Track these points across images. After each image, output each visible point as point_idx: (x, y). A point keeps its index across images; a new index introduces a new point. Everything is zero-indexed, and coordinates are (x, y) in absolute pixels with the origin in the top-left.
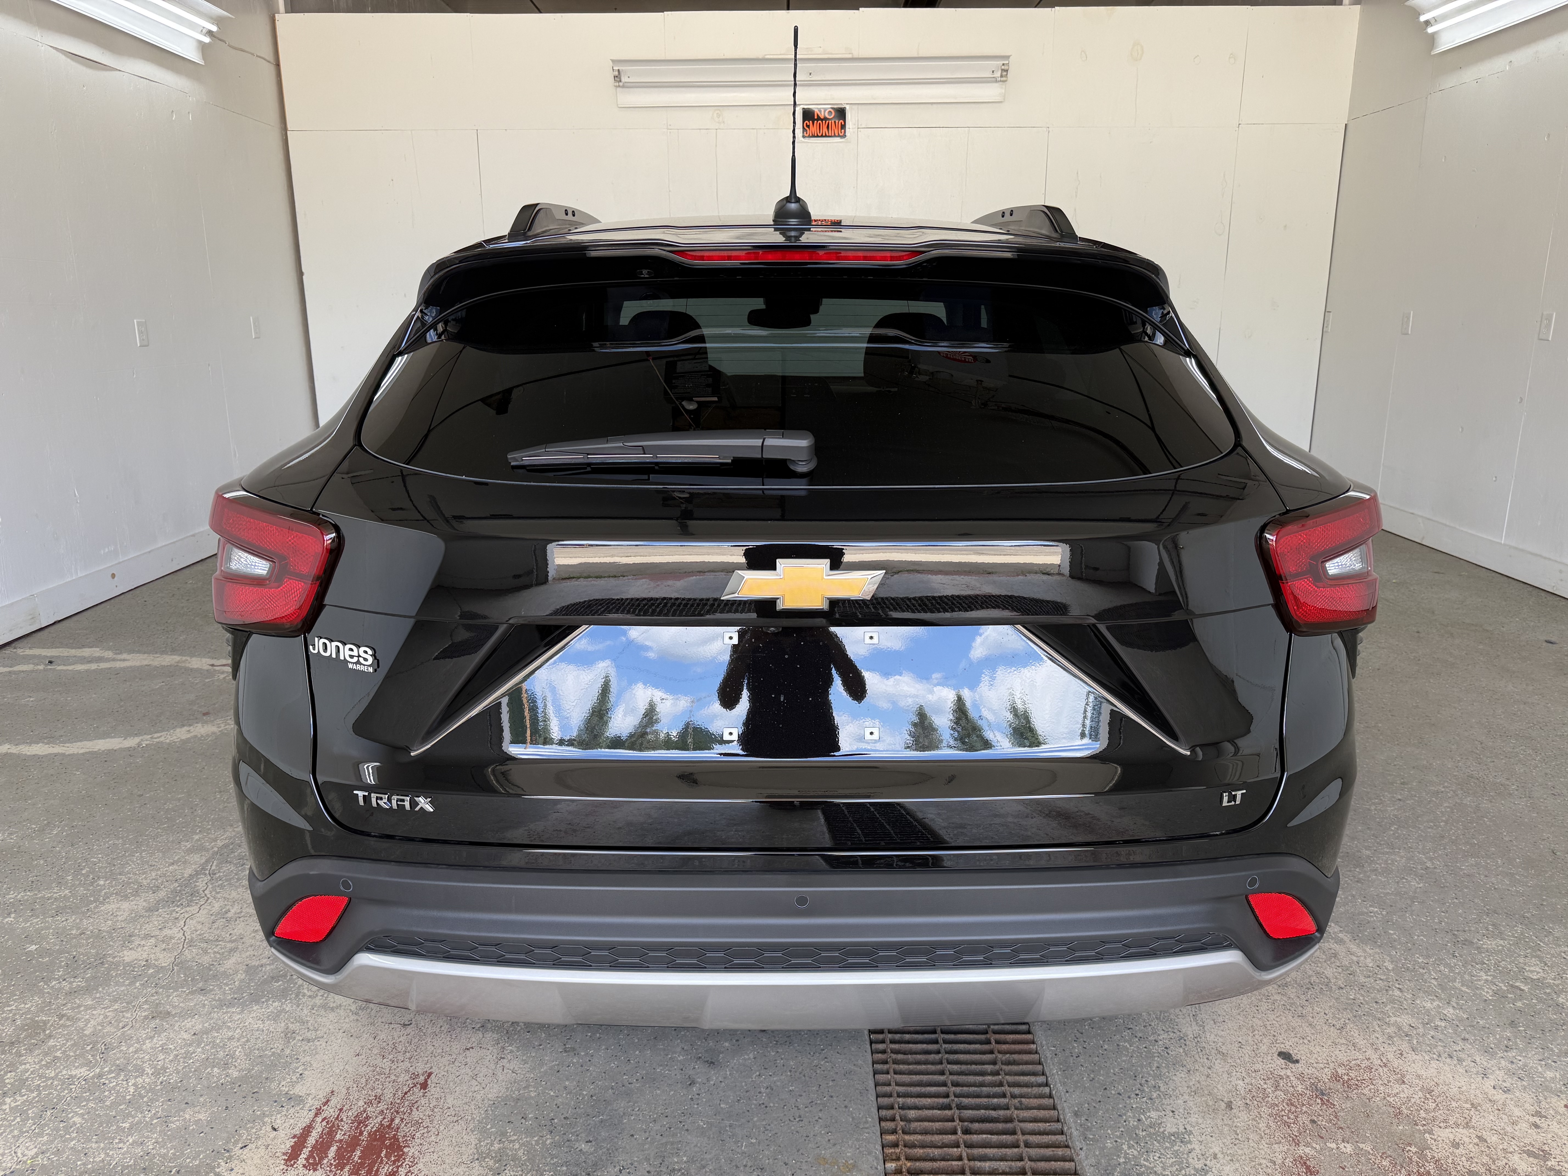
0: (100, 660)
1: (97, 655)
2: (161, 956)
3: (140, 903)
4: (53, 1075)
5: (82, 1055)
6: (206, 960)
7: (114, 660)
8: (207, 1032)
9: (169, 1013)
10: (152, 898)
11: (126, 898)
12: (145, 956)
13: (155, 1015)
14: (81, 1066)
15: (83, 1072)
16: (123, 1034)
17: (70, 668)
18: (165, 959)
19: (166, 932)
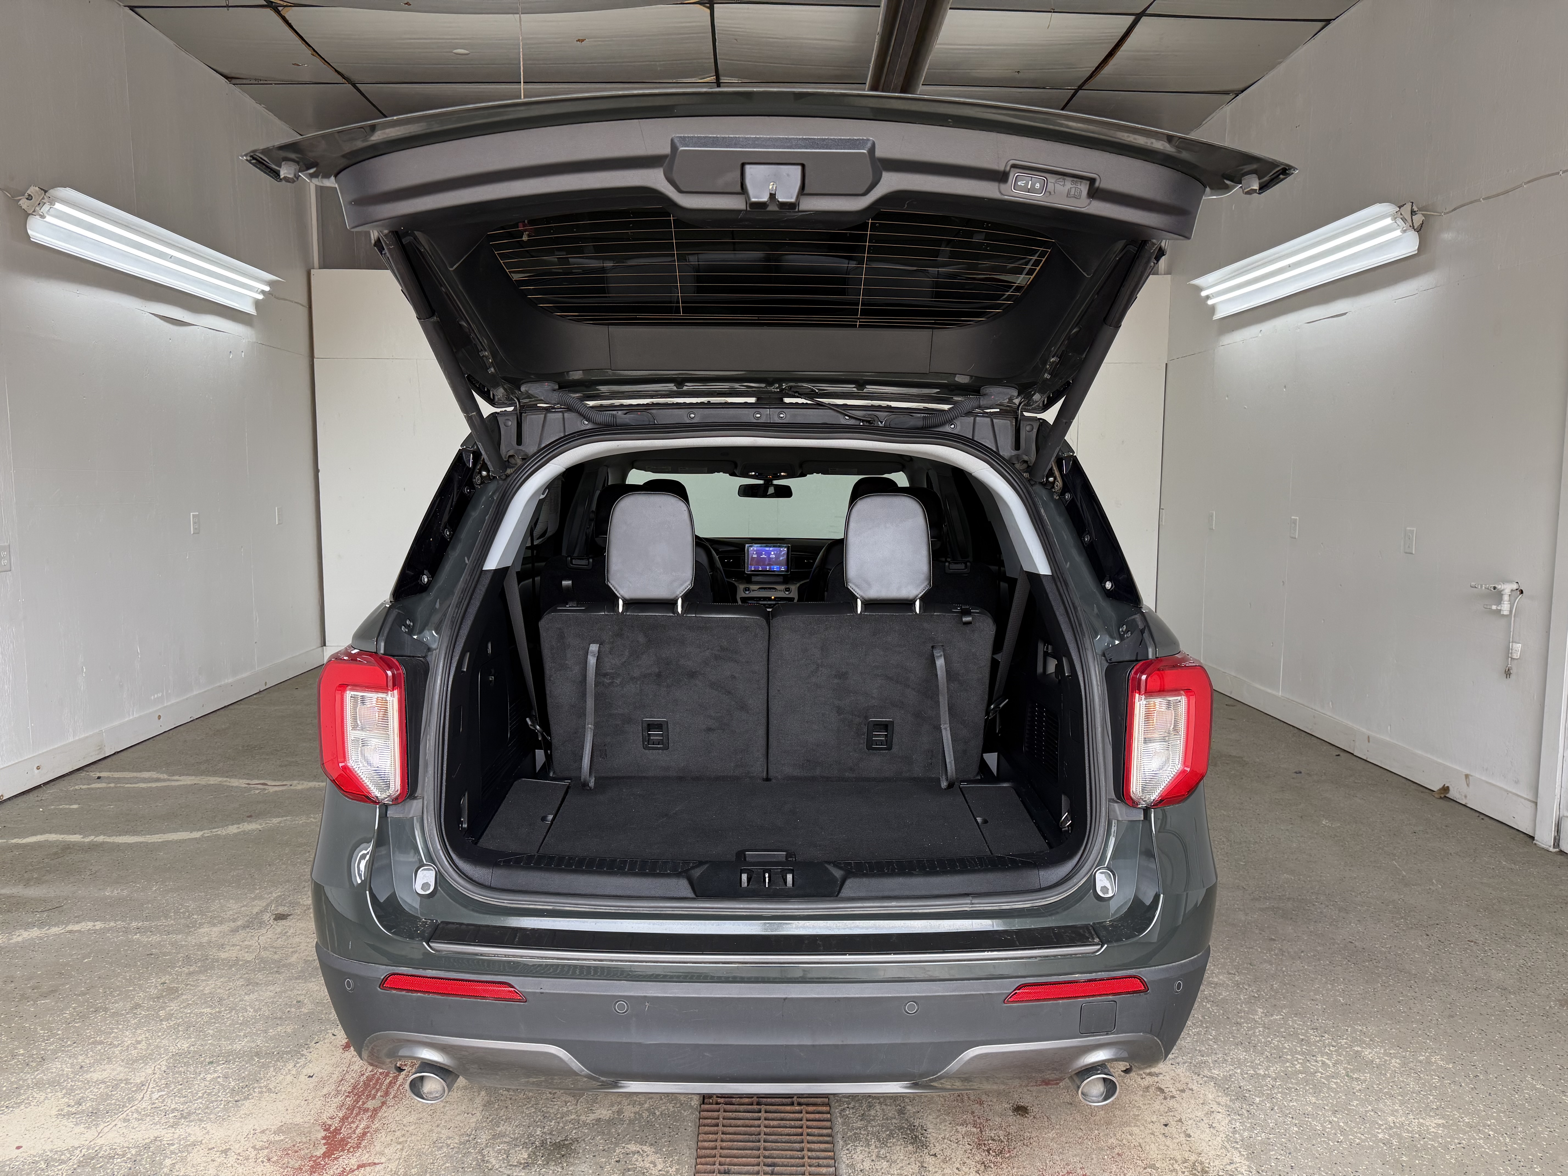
0: (158, 780)
1: (155, 776)
2: (246, 955)
3: (225, 928)
4: (189, 1011)
5: (205, 1003)
6: (276, 957)
7: (169, 780)
8: (285, 992)
9: (257, 983)
10: (232, 925)
11: (214, 925)
12: (235, 955)
13: (248, 984)
14: (206, 1007)
15: (209, 1010)
16: (230, 993)
17: (136, 785)
18: (249, 957)
19: (246, 943)
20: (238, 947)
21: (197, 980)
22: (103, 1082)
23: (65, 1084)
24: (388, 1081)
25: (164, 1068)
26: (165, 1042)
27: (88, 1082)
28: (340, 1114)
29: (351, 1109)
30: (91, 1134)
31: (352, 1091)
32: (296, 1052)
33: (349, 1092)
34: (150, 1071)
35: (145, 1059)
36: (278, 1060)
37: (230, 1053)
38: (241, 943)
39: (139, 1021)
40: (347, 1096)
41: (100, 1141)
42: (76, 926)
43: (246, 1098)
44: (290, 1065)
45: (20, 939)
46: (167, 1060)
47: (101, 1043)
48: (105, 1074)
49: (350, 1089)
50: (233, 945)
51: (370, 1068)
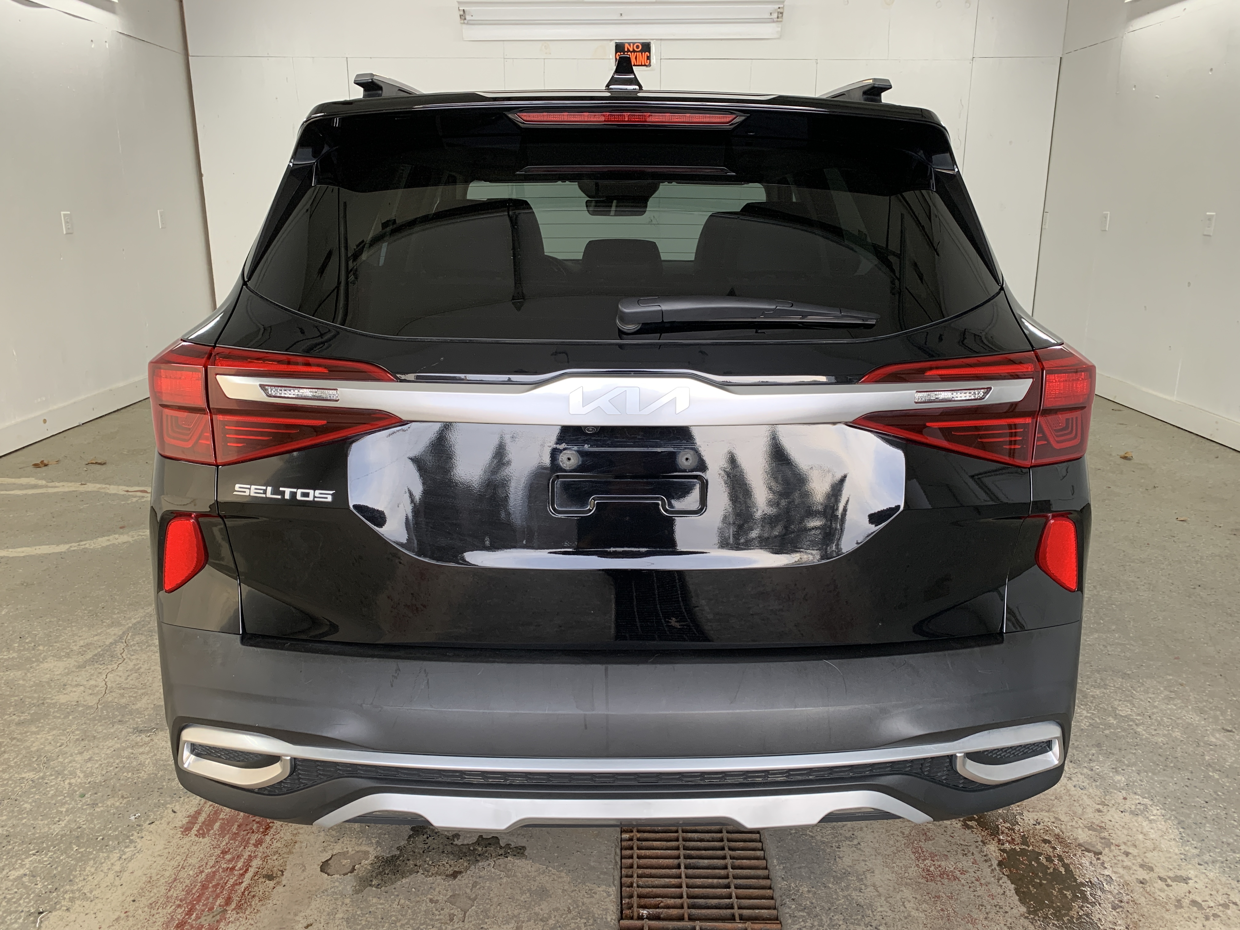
0: (35, 487)
1: (33, 483)
2: (89, 698)
3: (71, 662)
4: (7, 777)
5: (29, 764)
6: (123, 701)
7: (46, 487)
8: (124, 749)
9: (94, 737)
10: (80, 659)
11: (60, 658)
12: (76, 699)
13: (84, 737)
14: (29, 771)
15: (31, 775)
16: (60, 750)
17: (11, 493)
18: (92, 701)
19: (92, 682)
20: (82, 688)
21: (26, 732)
24: (231, 882)
31: (185, 899)
32: (125, 839)
33: (181, 900)
36: (101, 850)
38: (85, 683)
44: (115, 855)
49: (183, 895)
50: (77, 685)
51: (211, 863)
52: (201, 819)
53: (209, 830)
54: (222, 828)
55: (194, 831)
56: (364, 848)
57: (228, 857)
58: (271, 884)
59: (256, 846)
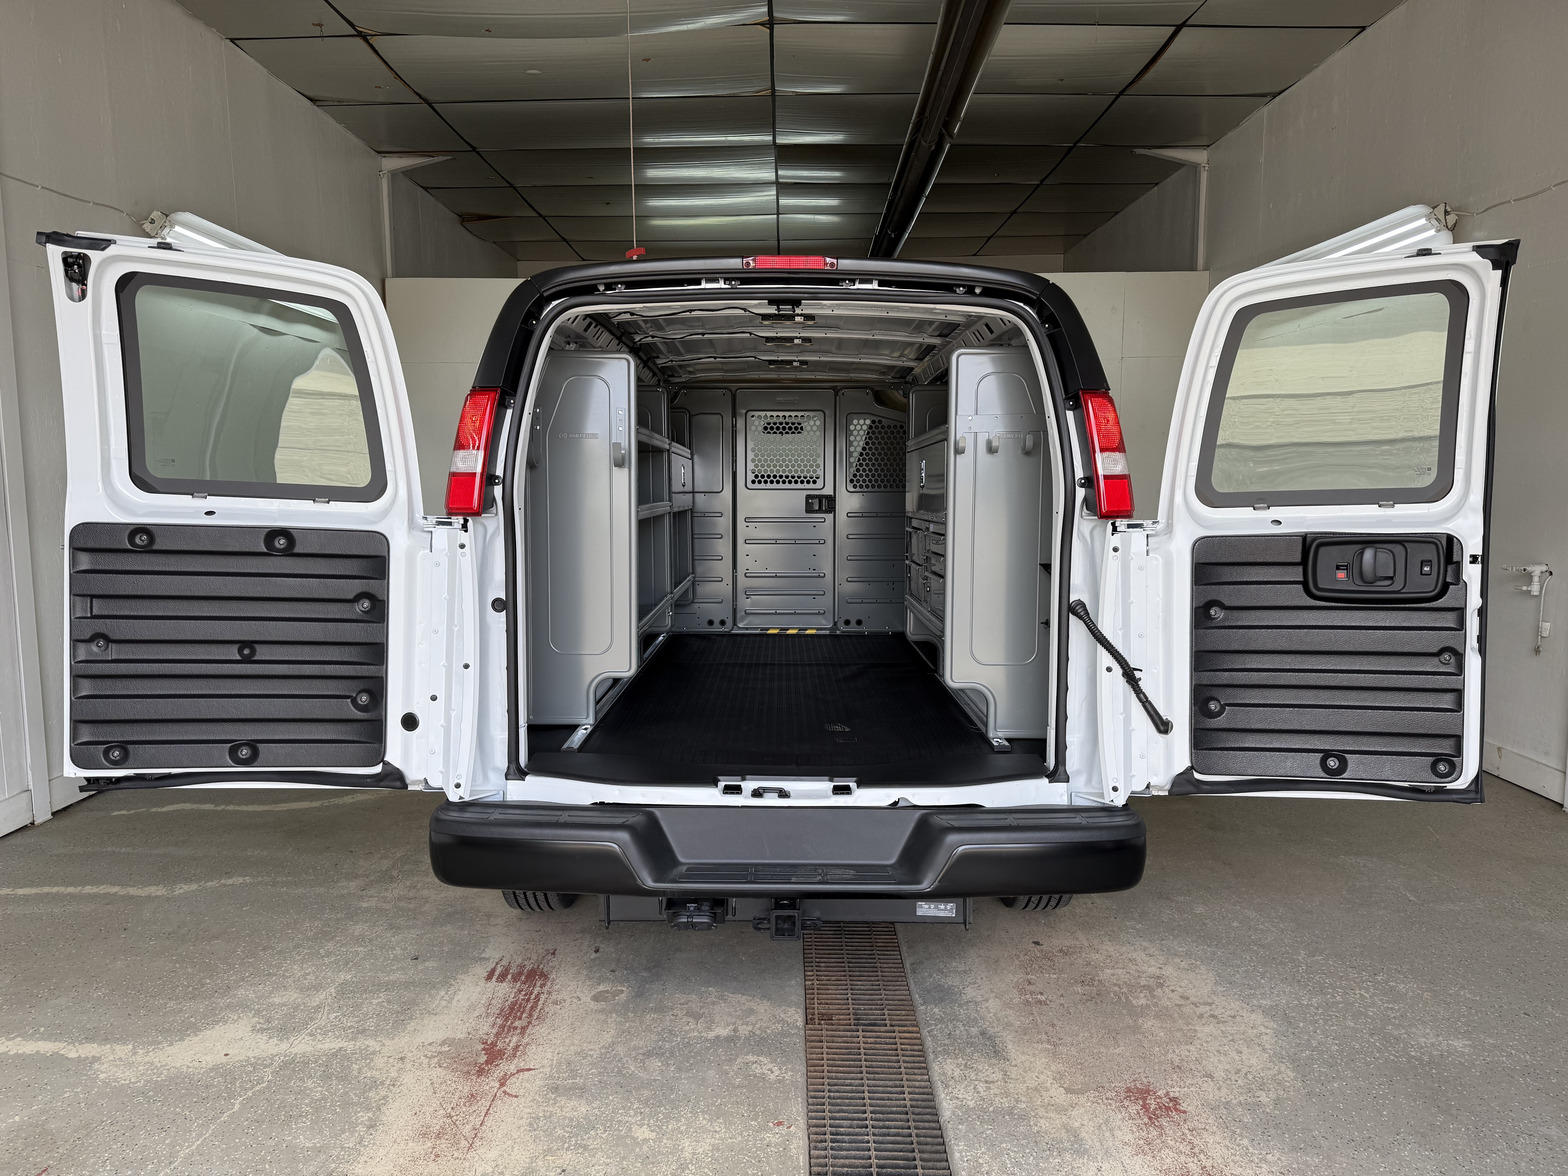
2: (384, 905)
4: (345, 950)
5: (357, 943)
9: (399, 927)
10: (367, 880)
11: (350, 880)
12: (374, 905)
14: (359, 947)
15: (362, 949)
16: (377, 935)
18: (387, 906)
20: (376, 898)
21: (345, 925)
22: (284, 1005)
23: (252, 1006)
24: (529, 1006)
25: (334, 995)
26: (329, 974)
27: (272, 1005)
28: (494, 1031)
29: (502, 1027)
30: (284, 1046)
31: (500, 1014)
32: (446, 983)
33: (498, 1014)
34: (322, 997)
35: (317, 987)
36: (431, 989)
37: (387, 983)
38: (377, 895)
39: (304, 957)
40: (497, 1017)
41: (294, 1050)
42: (229, 881)
43: (411, 1018)
44: (443, 993)
45: (181, 891)
46: (335, 988)
47: (275, 975)
48: (284, 1000)
49: (498, 1012)
50: (371, 897)
51: (512, 996)
52: (497, 973)
53: (504, 980)
54: (513, 977)
55: (494, 979)
56: (619, 988)
57: (523, 993)
58: (558, 1007)
59: (541, 987)
